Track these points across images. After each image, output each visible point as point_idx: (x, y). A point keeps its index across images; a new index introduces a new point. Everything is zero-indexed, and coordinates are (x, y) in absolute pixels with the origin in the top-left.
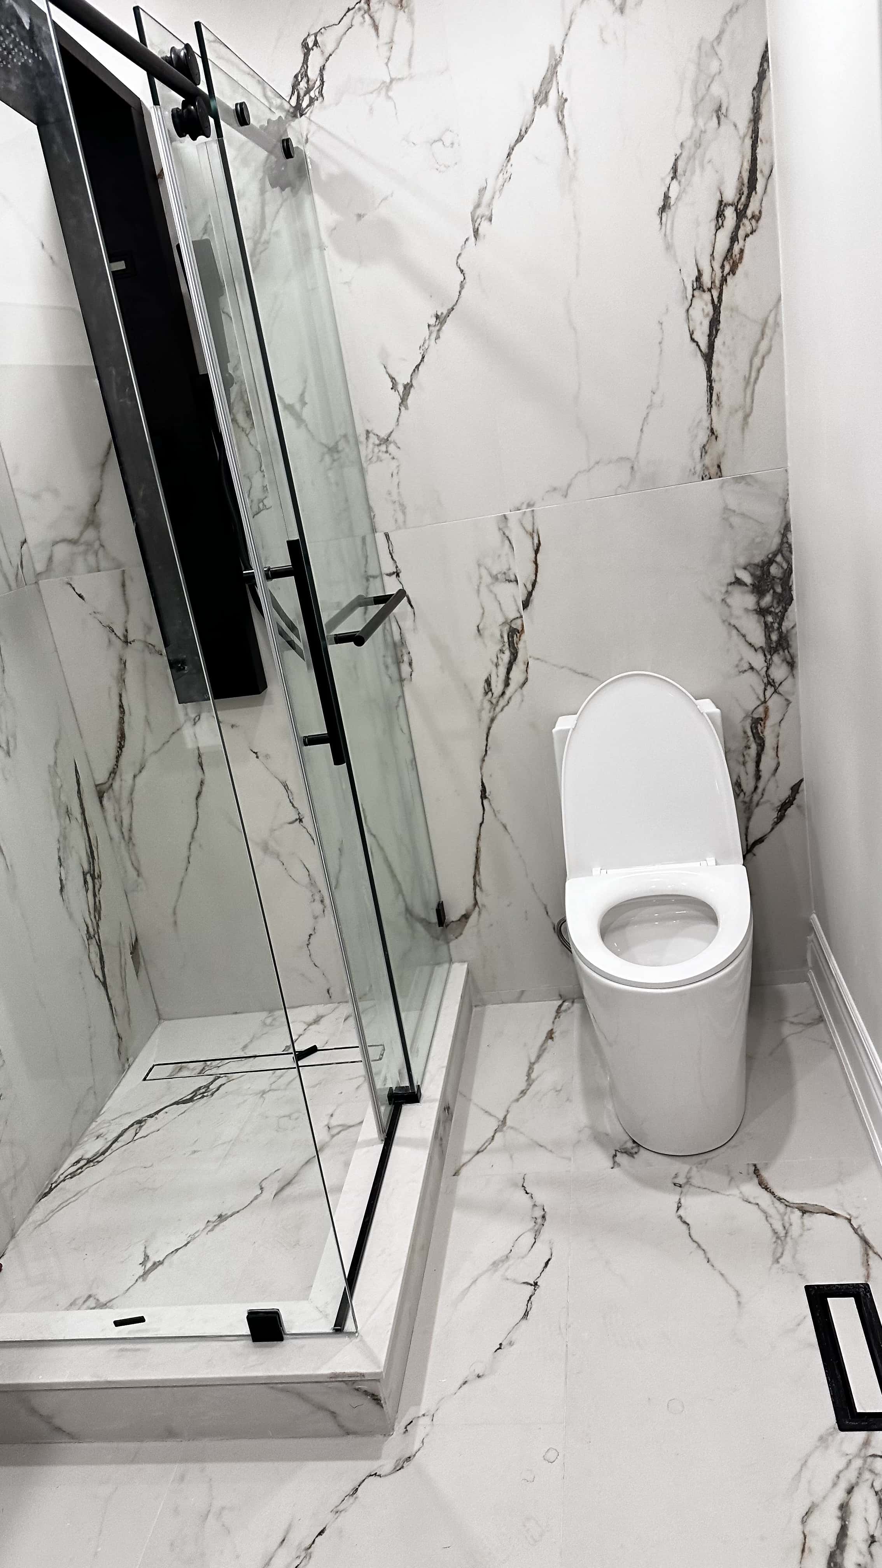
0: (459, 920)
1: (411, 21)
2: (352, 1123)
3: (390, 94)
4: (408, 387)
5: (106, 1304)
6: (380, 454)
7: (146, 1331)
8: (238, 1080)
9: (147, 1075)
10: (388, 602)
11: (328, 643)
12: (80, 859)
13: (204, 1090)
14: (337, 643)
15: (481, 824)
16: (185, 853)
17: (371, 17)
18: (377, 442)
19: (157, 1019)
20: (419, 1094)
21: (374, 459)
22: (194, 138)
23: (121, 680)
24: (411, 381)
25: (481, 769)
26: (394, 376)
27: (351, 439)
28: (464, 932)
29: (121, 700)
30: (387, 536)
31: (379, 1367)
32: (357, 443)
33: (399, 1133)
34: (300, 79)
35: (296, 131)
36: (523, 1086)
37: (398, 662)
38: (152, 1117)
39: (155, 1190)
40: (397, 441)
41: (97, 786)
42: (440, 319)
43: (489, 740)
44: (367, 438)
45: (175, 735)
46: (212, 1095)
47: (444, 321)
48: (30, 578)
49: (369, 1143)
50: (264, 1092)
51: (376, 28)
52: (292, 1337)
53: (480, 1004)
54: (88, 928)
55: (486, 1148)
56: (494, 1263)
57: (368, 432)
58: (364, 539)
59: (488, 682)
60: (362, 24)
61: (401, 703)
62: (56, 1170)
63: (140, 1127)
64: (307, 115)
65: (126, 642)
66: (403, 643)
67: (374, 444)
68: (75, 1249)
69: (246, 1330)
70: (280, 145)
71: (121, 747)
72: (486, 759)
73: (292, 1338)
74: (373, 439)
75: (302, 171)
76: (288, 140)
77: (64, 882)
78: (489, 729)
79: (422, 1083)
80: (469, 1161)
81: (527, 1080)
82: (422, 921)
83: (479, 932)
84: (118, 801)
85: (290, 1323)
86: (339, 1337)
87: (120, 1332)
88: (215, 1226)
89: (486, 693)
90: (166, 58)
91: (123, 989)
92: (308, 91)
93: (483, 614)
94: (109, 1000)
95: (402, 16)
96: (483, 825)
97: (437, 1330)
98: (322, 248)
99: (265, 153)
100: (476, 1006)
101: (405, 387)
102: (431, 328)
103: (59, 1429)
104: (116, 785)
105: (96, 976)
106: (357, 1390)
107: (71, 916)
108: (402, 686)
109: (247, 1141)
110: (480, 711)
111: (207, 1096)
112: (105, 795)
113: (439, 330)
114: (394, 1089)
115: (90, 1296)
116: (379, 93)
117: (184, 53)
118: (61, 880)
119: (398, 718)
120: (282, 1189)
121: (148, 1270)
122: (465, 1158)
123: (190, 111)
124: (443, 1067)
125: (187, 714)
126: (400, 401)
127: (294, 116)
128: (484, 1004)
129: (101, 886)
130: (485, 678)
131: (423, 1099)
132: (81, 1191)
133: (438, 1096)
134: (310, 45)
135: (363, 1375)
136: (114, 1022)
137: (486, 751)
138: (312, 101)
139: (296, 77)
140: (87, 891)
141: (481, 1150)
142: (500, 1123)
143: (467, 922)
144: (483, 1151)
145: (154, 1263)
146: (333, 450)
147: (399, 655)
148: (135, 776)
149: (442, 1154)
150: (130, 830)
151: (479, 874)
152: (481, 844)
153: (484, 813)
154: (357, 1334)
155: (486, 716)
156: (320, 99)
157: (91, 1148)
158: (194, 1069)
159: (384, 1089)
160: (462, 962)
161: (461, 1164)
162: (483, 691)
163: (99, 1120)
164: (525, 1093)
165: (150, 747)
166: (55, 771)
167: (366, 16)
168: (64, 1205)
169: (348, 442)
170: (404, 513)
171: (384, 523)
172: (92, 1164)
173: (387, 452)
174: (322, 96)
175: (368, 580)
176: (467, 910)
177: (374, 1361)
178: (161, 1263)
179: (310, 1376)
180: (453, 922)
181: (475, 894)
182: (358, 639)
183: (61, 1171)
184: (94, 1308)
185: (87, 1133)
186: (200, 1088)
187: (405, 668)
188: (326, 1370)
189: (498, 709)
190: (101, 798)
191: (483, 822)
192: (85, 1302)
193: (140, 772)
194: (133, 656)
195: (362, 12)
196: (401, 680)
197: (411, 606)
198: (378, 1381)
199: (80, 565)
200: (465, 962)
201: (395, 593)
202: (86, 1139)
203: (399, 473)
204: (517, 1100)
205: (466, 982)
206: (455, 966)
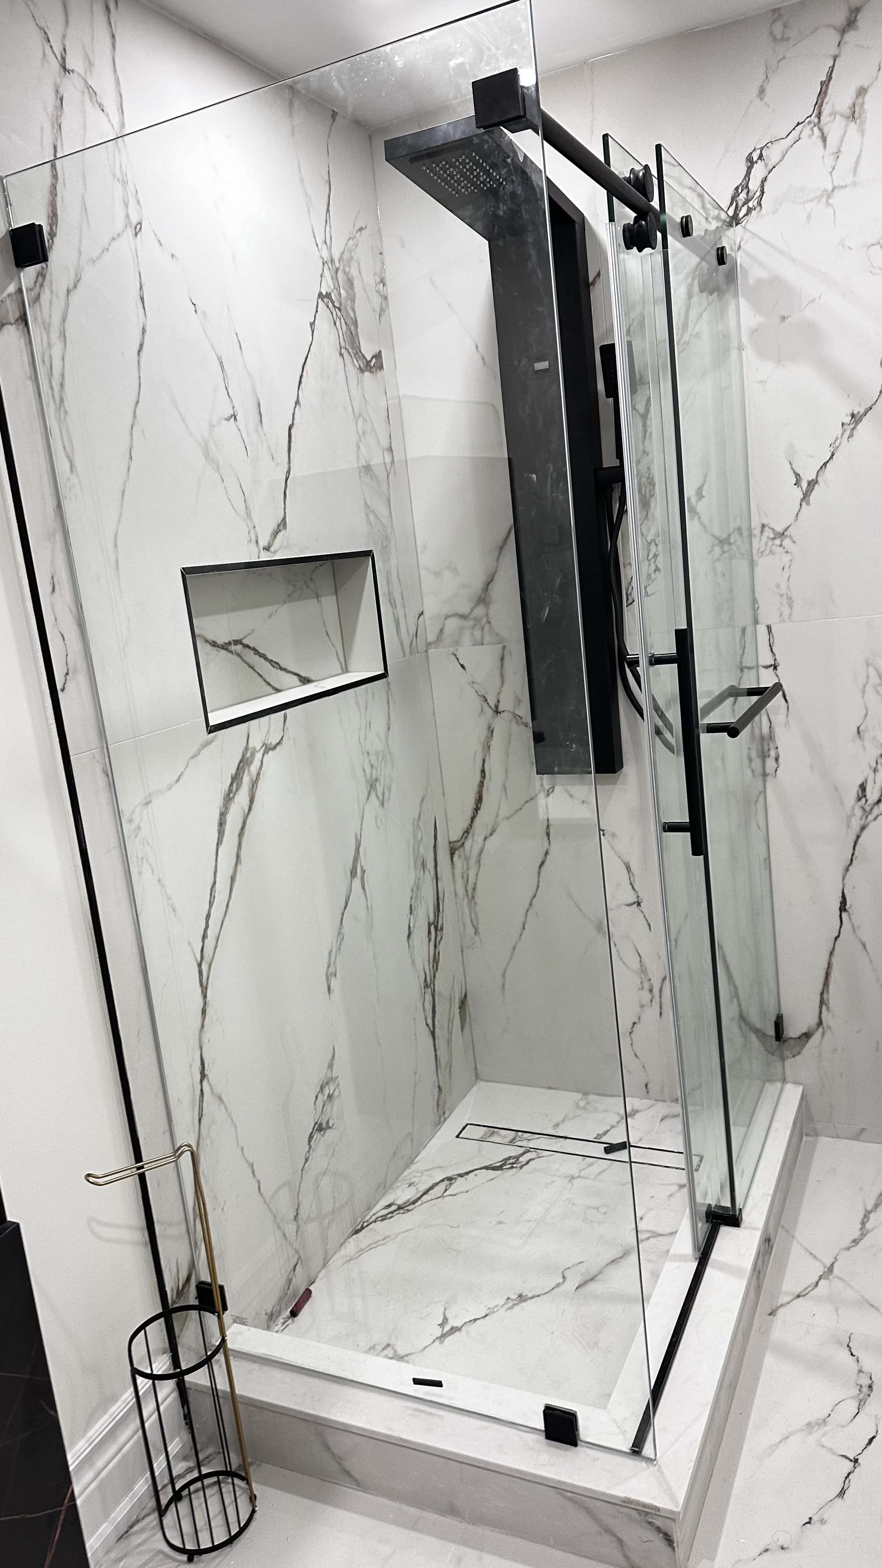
0: (799, 1038)
1: (862, 132)
2: (662, 1232)
3: (830, 201)
4: (812, 484)
5: (403, 1357)
6: (774, 548)
7: (442, 1396)
8: (547, 1158)
9: (461, 1132)
10: (763, 694)
11: (700, 730)
12: (428, 911)
13: (513, 1161)
14: (708, 732)
15: (836, 938)
16: (521, 919)
17: (821, 130)
18: (772, 536)
19: (474, 1078)
20: (740, 1218)
21: (767, 552)
22: (640, 250)
23: (487, 747)
24: (816, 478)
25: (843, 879)
26: (799, 472)
27: (745, 533)
28: (804, 1051)
29: (483, 765)
30: (769, 628)
31: (677, 1506)
32: (751, 535)
33: (715, 1255)
34: (740, 190)
35: (730, 239)
36: (856, 1235)
37: (764, 756)
38: (462, 1176)
39: (458, 1252)
40: (793, 536)
41: (450, 843)
42: (856, 418)
43: (857, 848)
44: (762, 532)
45: (528, 804)
46: (521, 1167)
47: (860, 420)
48: (421, 646)
49: (681, 1258)
50: (573, 1178)
51: (824, 139)
52: (587, 1445)
53: (812, 1133)
54: (426, 976)
55: (807, 1294)
56: (809, 1424)
57: (763, 526)
58: (744, 630)
59: (863, 787)
60: (810, 136)
61: (761, 798)
62: (369, 1209)
63: (451, 1184)
64: (743, 224)
65: (497, 712)
66: (771, 737)
67: (768, 537)
68: (379, 1293)
69: (541, 1425)
70: (714, 253)
71: (477, 809)
72: (850, 868)
73: (587, 1447)
74: (768, 533)
75: (731, 277)
76: (723, 248)
77: (412, 929)
78: (858, 837)
79: (743, 1207)
80: (788, 1303)
81: (861, 1229)
82: (757, 1031)
83: (820, 1054)
84: (467, 859)
85: (586, 1429)
86: (636, 1460)
87: (416, 1390)
88: (515, 1304)
89: (860, 799)
90: (625, 178)
91: (449, 1042)
92: (747, 201)
93: (866, 715)
94: (435, 1050)
95: (853, 127)
96: (838, 939)
97: (739, 1482)
98: (741, 348)
99: (698, 260)
100: (807, 1135)
101: (809, 483)
102: (845, 427)
103: (347, 1473)
104: (468, 845)
105: (427, 1025)
106: (650, 1523)
107: (413, 962)
108: (765, 781)
109: (554, 1224)
110: (849, 817)
111: (516, 1167)
112: (457, 852)
113: (853, 429)
114: (713, 1206)
115: (388, 1345)
116: (820, 201)
117: (643, 173)
118: (409, 927)
119: (756, 814)
120: (585, 1283)
121: (446, 1333)
122: (784, 1299)
123: (641, 226)
124: (768, 1195)
125: (542, 785)
126: (802, 496)
127: (730, 225)
128: (816, 1134)
129: (442, 938)
130: (861, 782)
131: (743, 1225)
132: (389, 1236)
133: (761, 1224)
134: (755, 160)
135: (658, 1509)
136: (437, 1073)
137: (852, 860)
138: (749, 210)
139: (737, 189)
140: (430, 941)
141: (803, 1294)
142: (826, 1269)
143: (807, 1042)
144: (804, 1296)
145: (452, 1328)
146: (724, 542)
147: (766, 748)
148: (485, 838)
149: (759, 1288)
150: (474, 889)
151: (828, 992)
152: (834, 960)
153: (841, 927)
154: (655, 1462)
155: (856, 824)
156: (758, 209)
157: (402, 1195)
158: (505, 1137)
159: (704, 1204)
160: (797, 1083)
161: (779, 1304)
162: (855, 796)
163: (413, 1167)
164: (858, 1243)
165: (503, 813)
166: (418, 824)
167: (816, 129)
168: (374, 1246)
169: (741, 534)
170: (791, 607)
171: (767, 615)
172: (402, 1211)
173: (781, 546)
174: (761, 205)
175: (742, 670)
176: (809, 1028)
177: (673, 1498)
178: (458, 1329)
179: (604, 1494)
180: (791, 1038)
181: (820, 1013)
182: (733, 731)
183: (373, 1211)
184: (391, 1358)
185: (400, 1179)
186: (510, 1158)
187: (770, 763)
188: (620, 1491)
189: (871, 817)
190: (452, 855)
191: (838, 936)
192: (383, 1349)
193: (491, 835)
194: (501, 725)
195: (812, 125)
196: (765, 775)
197: (786, 700)
198: (674, 1520)
199: (467, 637)
200: (800, 1084)
201: (770, 685)
202: (399, 1184)
203: (791, 567)
204: (848, 1249)
205: (800, 1107)
206: (789, 1087)
